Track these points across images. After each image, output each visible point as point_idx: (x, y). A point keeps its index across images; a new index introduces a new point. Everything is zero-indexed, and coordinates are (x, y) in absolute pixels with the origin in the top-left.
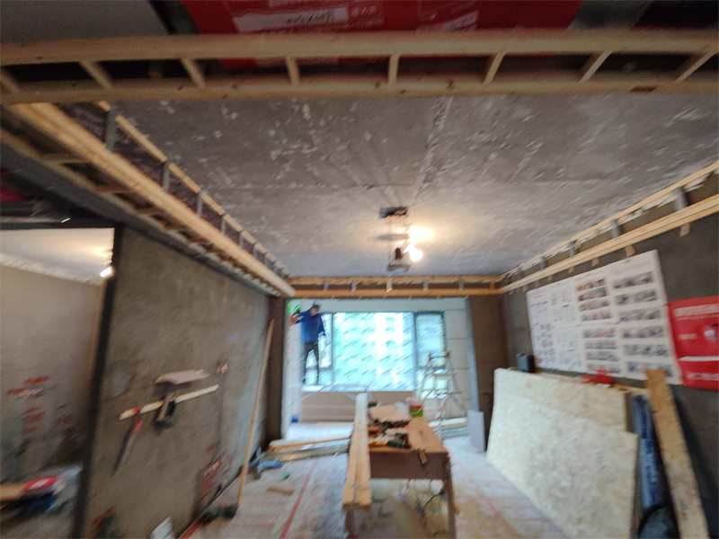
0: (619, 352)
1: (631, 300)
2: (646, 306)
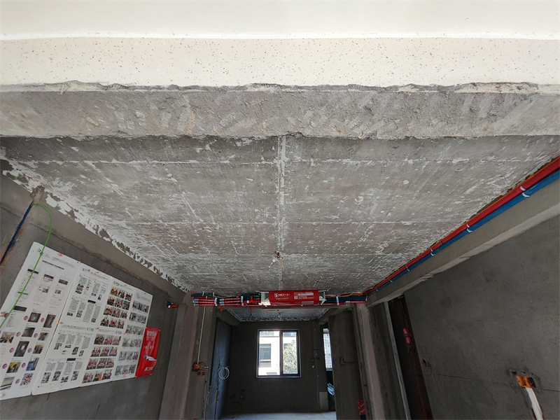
0: (115, 360)
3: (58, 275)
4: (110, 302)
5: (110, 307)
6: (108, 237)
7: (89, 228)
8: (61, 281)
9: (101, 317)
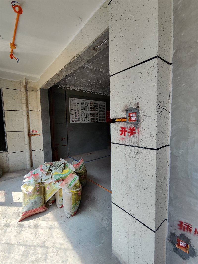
0: (98, 118)
1: (101, 109)
3: (76, 102)
4: (91, 106)
5: (91, 107)
6: (84, 91)
7: (78, 91)
8: (77, 104)
9: (90, 109)
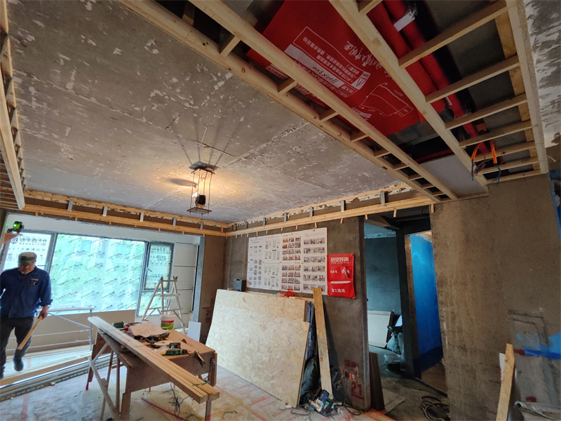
0: (301, 279)
1: (312, 251)
2: (318, 255)
3: (258, 245)
4: (284, 247)
5: (285, 250)
8: (260, 247)
9: (282, 256)
